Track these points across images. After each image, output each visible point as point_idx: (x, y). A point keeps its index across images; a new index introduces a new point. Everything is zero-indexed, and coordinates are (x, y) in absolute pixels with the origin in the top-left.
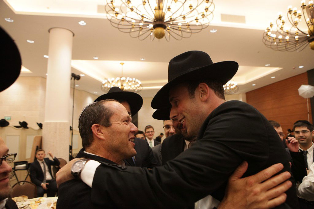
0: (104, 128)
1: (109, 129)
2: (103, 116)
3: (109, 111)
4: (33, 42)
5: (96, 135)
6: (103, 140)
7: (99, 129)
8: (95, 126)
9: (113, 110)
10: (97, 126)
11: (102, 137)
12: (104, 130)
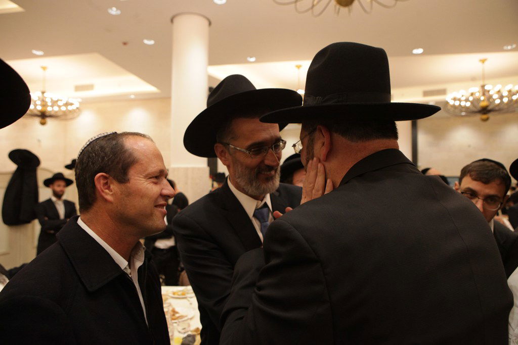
0: (115, 182)
2: (118, 163)
3: (131, 155)
4: (152, 42)
5: (100, 192)
6: (111, 202)
7: (107, 182)
8: (102, 176)
9: (137, 155)
11: (109, 197)
12: (115, 186)
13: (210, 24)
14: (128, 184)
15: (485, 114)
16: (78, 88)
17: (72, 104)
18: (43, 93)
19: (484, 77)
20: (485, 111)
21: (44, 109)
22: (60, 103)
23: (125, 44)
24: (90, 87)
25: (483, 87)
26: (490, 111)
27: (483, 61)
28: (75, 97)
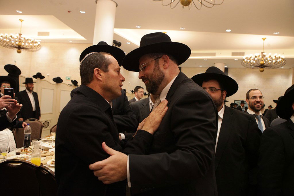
0: (103, 72)
1: (106, 73)
4: (85, 12)
5: (96, 76)
6: (101, 81)
7: (99, 73)
10: (98, 70)
11: (100, 79)
12: (103, 74)
13: (117, 6)
14: (108, 73)
15: (262, 68)
16: (40, 34)
17: (36, 43)
18: (20, 35)
19: (263, 48)
20: (262, 66)
21: (20, 44)
22: (29, 41)
23: (69, 12)
24: (47, 34)
25: (262, 53)
26: (265, 66)
27: (264, 39)
28: (38, 39)
